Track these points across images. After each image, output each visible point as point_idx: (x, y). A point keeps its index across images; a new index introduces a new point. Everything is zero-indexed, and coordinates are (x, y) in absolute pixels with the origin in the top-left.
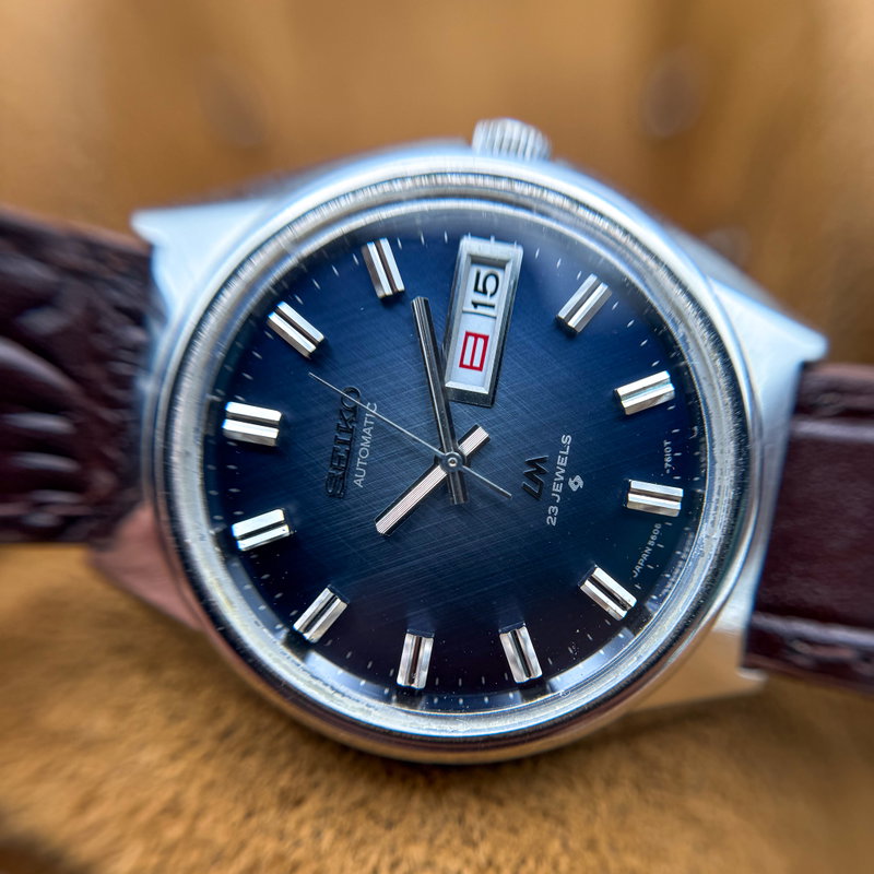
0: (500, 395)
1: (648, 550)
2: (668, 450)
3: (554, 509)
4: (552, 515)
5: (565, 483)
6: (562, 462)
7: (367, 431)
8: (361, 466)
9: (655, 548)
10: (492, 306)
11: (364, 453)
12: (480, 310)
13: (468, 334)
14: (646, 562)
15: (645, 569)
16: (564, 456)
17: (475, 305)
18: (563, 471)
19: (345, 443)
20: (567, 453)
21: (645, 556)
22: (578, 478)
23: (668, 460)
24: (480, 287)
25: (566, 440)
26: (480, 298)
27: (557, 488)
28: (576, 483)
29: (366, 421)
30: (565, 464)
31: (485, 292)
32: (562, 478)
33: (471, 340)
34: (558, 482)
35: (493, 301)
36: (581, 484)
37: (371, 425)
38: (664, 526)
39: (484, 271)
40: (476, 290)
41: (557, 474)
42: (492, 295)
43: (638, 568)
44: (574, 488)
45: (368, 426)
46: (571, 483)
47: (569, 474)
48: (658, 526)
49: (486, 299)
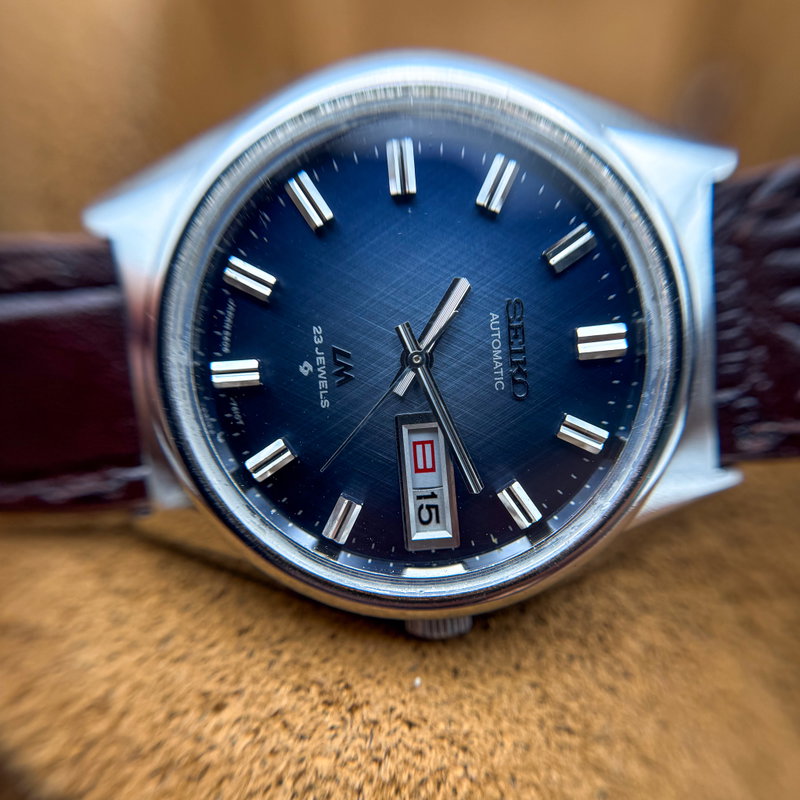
0: (392, 426)
1: (228, 326)
2: (238, 417)
3: (318, 341)
4: (318, 336)
5: (315, 367)
6: (323, 384)
7: (498, 365)
8: (496, 332)
9: (222, 329)
10: (419, 498)
11: (496, 344)
12: (428, 492)
13: (433, 470)
15: (225, 309)
16: (324, 389)
17: (433, 496)
18: (320, 376)
20: (321, 392)
21: (229, 320)
22: (306, 373)
23: (235, 409)
24: (433, 511)
25: (325, 404)
26: (431, 502)
27: (321, 360)
29: (502, 372)
30: (320, 382)
31: (429, 507)
32: (319, 370)
33: (429, 465)
34: (321, 365)
35: (420, 502)
36: (302, 369)
37: (496, 370)
38: (220, 352)
39: (433, 524)
41: (325, 373)
42: (421, 507)
43: (231, 308)
44: (306, 364)
45: (498, 369)
46: (310, 368)
47: (314, 374)
48: (226, 350)
49: (425, 502)
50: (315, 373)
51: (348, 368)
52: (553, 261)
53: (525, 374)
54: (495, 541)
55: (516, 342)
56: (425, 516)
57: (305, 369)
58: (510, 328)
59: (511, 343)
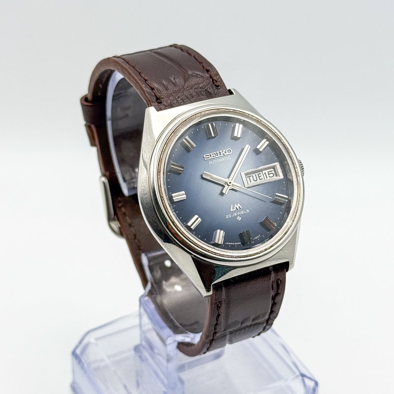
1: (233, 244)
3: (230, 216)
5: (238, 216)
8: (214, 162)
11: (218, 161)
12: (265, 175)
17: (265, 173)
20: (245, 212)
21: (231, 244)
22: (240, 218)
25: (248, 211)
26: (267, 174)
27: (235, 214)
29: (225, 158)
30: (242, 214)
31: (269, 174)
35: (268, 178)
36: (240, 220)
39: (273, 172)
40: (268, 172)
41: (239, 213)
43: (228, 243)
44: (238, 219)
46: (238, 217)
49: (268, 176)
50: (239, 215)
54: (274, 152)
56: (272, 175)
57: (239, 219)
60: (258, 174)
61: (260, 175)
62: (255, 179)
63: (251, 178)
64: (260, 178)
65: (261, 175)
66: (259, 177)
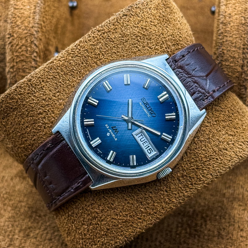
2: (100, 152)
6: (113, 135)
9: (88, 136)
10: (146, 149)
12: (147, 146)
14: (87, 132)
15: (87, 131)
17: (149, 146)
19: (148, 108)
21: (88, 133)
22: (109, 135)
23: (99, 150)
24: (150, 149)
25: (116, 139)
26: (149, 148)
27: (110, 131)
28: (108, 134)
31: (149, 149)
36: (107, 135)
38: (90, 140)
39: (152, 152)
40: (151, 148)
42: (148, 150)
45: (147, 113)
46: (109, 134)
48: (91, 139)
49: (148, 149)
51: (117, 129)
52: (145, 87)
53: (153, 111)
54: (166, 148)
55: (147, 106)
56: (149, 152)
58: (144, 104)
59: (146, 106)
60: (146, 141)
61: (146, 142)
62: (142, 140)
63: (142, 137)
64: (144, 144)
65: (147, 144)
66: (145, 142)
